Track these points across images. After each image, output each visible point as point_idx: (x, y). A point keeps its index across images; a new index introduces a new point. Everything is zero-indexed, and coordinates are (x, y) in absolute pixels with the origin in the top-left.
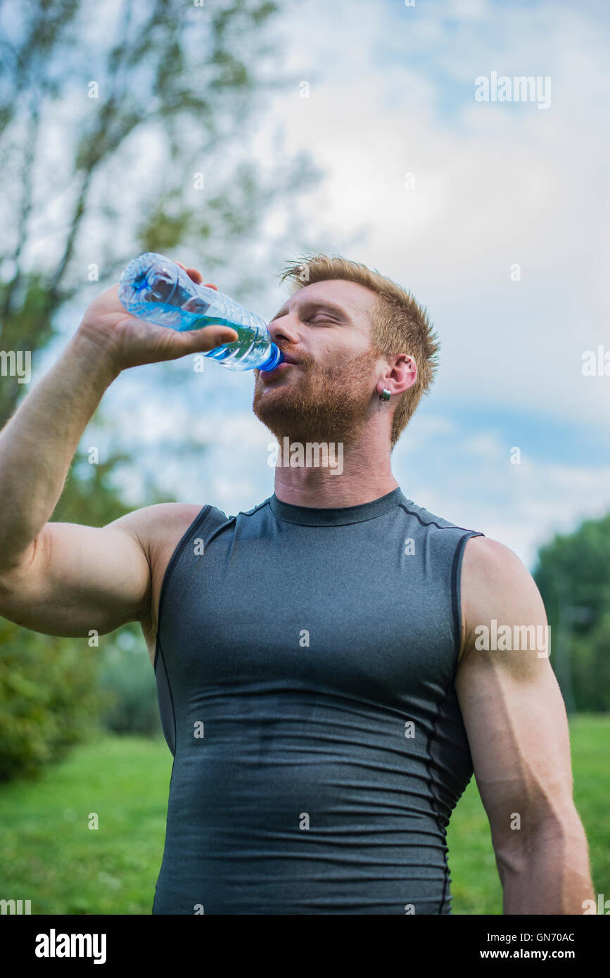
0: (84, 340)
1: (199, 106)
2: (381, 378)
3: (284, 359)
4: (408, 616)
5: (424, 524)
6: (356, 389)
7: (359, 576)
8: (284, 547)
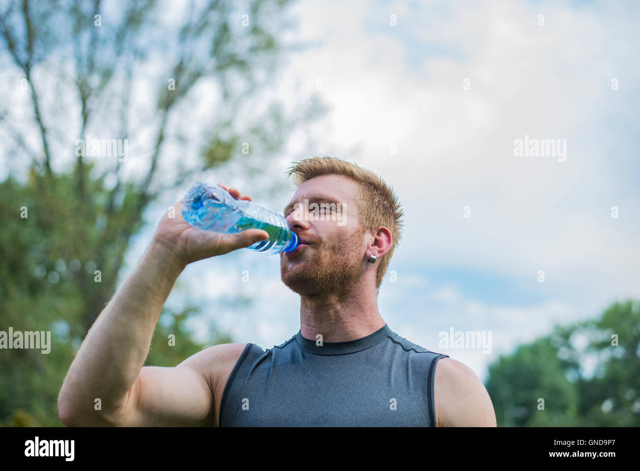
0: (158, 246)
1: (241, 64)
2: (368, 247)
3: (300, 242)
4: (398, 416)
5: (406, 350)
6: (353, 258)
7: (362, 390)
8: (308, 371)
